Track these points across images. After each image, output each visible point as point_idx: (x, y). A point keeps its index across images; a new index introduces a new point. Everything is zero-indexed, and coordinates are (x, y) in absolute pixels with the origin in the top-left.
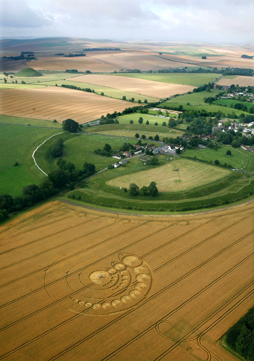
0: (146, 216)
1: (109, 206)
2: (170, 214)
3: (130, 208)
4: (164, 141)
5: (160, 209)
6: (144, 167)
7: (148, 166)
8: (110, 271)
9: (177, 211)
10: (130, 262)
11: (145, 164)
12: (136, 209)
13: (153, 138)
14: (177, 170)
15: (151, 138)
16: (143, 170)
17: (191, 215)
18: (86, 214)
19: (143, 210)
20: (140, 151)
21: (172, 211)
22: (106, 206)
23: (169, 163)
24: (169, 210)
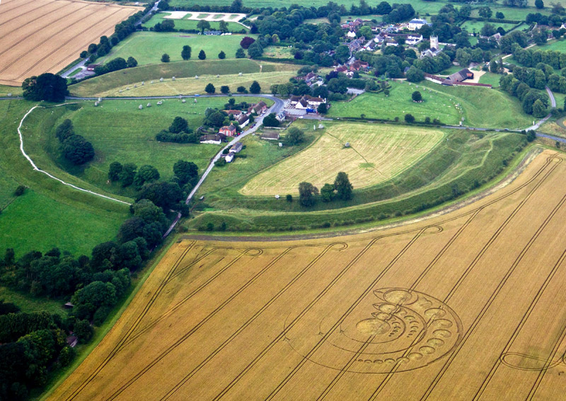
0: (363, 231)
1: (287, 230)
2: (402, 221)
3: (327, 226)
4: (274, 93)
5: (379, 216)
6: (284, 151)
7: (290, 149)
8: (381, 316)
9: (408, 213)
10: (398, 298)
11: (280, 144)
12: (337, 225)
13: (248, 89)
14: (349, 147)
15: (241, 90)
16: (285, 156)
17: (434, 215)
18: (260, 249)
19: (352, 224)
20: (247, 122)
21: (399, 215)
22: (282, 230)
23: (321, 135)
24: (393, 215)
